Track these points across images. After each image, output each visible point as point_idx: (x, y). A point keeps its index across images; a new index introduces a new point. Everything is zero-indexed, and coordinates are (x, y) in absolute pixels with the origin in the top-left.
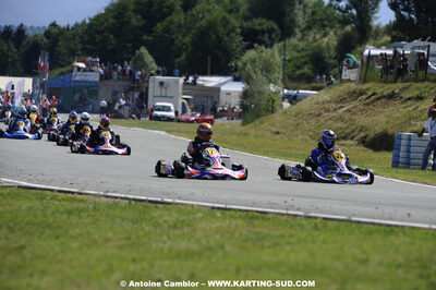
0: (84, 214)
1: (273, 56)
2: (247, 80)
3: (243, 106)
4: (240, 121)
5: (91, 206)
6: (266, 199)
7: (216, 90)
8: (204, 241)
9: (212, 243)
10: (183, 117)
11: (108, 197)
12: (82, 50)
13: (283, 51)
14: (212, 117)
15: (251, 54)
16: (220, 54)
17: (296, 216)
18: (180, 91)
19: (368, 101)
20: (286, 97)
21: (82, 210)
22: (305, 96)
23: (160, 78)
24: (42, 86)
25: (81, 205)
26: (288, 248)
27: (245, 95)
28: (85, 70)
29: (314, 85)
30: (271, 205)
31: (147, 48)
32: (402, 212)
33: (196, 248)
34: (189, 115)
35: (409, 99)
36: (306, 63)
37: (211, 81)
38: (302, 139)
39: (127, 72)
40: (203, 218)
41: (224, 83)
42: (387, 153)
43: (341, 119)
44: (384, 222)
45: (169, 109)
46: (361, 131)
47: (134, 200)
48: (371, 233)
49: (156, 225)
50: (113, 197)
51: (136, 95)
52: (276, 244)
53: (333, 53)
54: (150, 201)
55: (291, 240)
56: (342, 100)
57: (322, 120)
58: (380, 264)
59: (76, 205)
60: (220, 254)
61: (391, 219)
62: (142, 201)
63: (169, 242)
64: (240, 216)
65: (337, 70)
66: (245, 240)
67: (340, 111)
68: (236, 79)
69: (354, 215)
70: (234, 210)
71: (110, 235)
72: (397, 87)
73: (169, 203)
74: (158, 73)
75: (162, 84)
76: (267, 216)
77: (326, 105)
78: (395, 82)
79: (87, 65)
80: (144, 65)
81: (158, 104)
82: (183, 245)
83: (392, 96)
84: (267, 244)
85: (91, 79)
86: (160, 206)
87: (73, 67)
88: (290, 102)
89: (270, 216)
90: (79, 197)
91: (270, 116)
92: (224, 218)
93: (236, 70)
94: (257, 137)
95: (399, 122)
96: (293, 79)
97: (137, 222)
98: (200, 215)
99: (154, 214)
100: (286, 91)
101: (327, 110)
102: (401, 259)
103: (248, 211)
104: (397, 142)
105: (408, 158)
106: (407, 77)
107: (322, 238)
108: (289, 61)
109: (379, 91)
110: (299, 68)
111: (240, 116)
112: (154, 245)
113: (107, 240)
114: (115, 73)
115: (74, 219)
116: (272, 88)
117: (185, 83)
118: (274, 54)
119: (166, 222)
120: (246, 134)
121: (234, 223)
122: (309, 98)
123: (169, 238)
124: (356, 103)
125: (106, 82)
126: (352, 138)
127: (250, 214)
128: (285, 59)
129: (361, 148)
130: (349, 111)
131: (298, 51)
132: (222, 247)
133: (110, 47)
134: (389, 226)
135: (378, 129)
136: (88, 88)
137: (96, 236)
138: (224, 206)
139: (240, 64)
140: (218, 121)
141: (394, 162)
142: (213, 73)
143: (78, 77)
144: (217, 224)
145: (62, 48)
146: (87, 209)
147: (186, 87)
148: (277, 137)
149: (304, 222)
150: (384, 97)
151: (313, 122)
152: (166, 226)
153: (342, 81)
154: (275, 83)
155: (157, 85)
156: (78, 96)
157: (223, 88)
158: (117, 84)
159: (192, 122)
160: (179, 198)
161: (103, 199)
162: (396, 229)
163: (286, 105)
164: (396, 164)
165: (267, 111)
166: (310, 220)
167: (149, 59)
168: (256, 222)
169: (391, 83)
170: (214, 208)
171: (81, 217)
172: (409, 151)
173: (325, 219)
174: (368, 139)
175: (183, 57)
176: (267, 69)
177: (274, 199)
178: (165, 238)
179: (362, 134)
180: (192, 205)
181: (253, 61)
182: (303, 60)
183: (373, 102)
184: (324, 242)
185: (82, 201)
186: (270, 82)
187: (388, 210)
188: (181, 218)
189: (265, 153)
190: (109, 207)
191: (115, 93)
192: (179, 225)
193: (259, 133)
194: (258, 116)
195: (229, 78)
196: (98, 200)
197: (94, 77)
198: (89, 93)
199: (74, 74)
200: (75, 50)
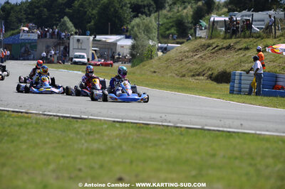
0: (29, 126)
1: (151, 22)
2: (135, 37)
3: (132, 54)
4: (130, 65)
5: (34, 121)
6: (148, 115)
7: (114, 44)
8: (109, 143)
9: (114, 144)
10: (93, 62)
11: (45, 115)
12: (26, 19)
13: (157, 18)
14: (112, 62)
15: (137, 20)
16: (117, 21)
17: (168, 126)
18: (91, 45)
19: (213, 51)
20: (160, 48)
21: (28, 124)
22: (173, 48)
23: (77, 37)
25: (28, 120)
26: (164, 147)
27: (133, 47)
28: (28, 32)
29: (178, 40)
30: (151, 119)
31: (69, 17)
32: (237, 123)
33: (103, 147)
34: (97, 61)
35: (240, 49)
36: (172, 26)
37: (111, 39)
38: (171, 76)
39: (56, 33)
40: (108, 128)
41: (119, 40)
42: (226, 84)
43: (196, 62)
44: (225, 129)
45: (83, 57)
46: (209, 70)
47: (62, 117)
48: (217, 137)
49: (77, 133)
50: (48, 115)
51: (62, 48)
52: (156, 145)
53: (190, 20)
54: (73, 118)
55: (166, 142)
56: (196, 50)
57: (184, 63)
58: (224, 157)
59: (24, 120)
60: (119, 151)
61: (230, 128)
62: (67, 117)
63: (86, 145)
64: (132, 127)
65: (193, 31)
66: (136, 142)
67: (196, 57)
68: (127, 37)
69: (206, 125)
70: (128, 122)
71: (47, 140)
72: (232, 41)
73: (85, 119)
74: (76, 33)
75: (78, 40)
76: (150, 126)
77: (186, 54)
78: (231, 38)
79: (29, 28)
80: (67, 29)
81: (76, 54)
82: (95, 146)
83: (229, 48)
84: (150, 145)
85: (32, 38)
86: (79, 120)
87: (20, 30)
88: (162, 52)
89: (152, 126)
90: (26, 115)
91: (150, 61)
92: (122, 128)
93: (127, 31)
95: (233, 64)
96: (163, 37)
97: (64, 131)
98: (106, 126)
99: (76, 126)
100: (159, 45)
101: (187, 57)
102: (237, 154)
103: (136, 123)
104: (232, 77)
105: (240, 88)
106: (238, 35)
107: (185, 140)
108: (162, 25)
109: (220, 44)
110: (168, 29)
111: (130, 61)
112: (76, 146)
113: (45, 143)
114: (48, 34)
115: (23, 129)
116: (151, 43)
117: (94, 40)
118: (152, 21)
119: (84, 131)
120: (134, 73)
121: (128, 131)
122: (175, 49)
123: (86, 142)
124: (206, 52)
125: (43, 40)
126: (204, 75)
127: (138, 125)
128: (159, 24)
129: (209, 81)
130: (201, 57)
131: (167, 19)
132: (120, 147)
133: (44, 17)
134: (229, 132)
135: (220, 69)
136: (30, 43)
137: (38, 141)
138: (121, 120)
139: (129, 27)
140: (116, 65)
141: (230, 90)
142: (112, 33)
143: (23, 36)
144: (116, 132)
145: (13, 17)
146: (32, 123)
147: (95, 42)
148: (155, 74)
149: (174, 130)
150: (224, 48)
151: (178, 64)
152: (83, 133)
153: (196, 38)
154: (153, 40)
155: (75, 41)
156: (23, 49)
157: (118, 43)
158: (51, 41)
159: (99, 65)
160: (92, 115)
161: (42, 116)
162: (234, 134)
163: (160, 54)
164: (232, 92)
165: (147, 58)
166: (177, 129)
167: (70, 24)
168: (142, 130)
169: (228, 38)
170: (114, 121)
171: (28, 129)
172: (240, 83)
173: (187, 128)
174: (214, 76)
175: (92, 23)
176: (147, 30)
177: (154, 115)
178: (83, 141)
179: (210, 72)
180: (100, 120)
181: (138, 25)
182: (171, 24)
183: (216, 51)
184: (187, 143)
185: (28, 117)
186: (150, 38)
187: (228, 122)
188: (94, 128)
189: (147, 85)
190: (46, 121)
191: (48, 47)
192: (92, 133)
193: (143, 72)
194: (142, 61)
195: (123, 36)
196: (38, 117)
197: (34, 36)
198: (31, 47)
199: (21, 34)
200: (21, 19)
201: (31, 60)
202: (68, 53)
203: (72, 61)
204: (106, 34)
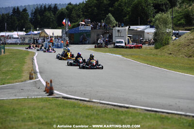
1: (168, 17)
2: (157, 28)
3: (156, 40)
4: (153, 46)
7: (142, 32)
10: (128, 46)
14: (141, 45)
15: (158, 16)
18: (127, 34)
20: (174, 34)
23: (117, 28)
24: (66, 33)
27: (156, 34)
28: (84, 25)
31: (112, 14)
34: (131, 44)
36: (182, 18)
37: (140, 28)
38: (182, 57)
41: (146, 29)
45: (122, 42)
51: (108, 36)
57: (190, 48)
68: (151, 27)
75: (118, 31)
79: (85, 23)
80: (110, 22)
81: (117, 40)
85: (88, 29)
87: (80, 24)
88: (175, 36)
91: (167, 46)
94: (161, 56)
96: (177, 26)
108: (175, 17)
110: (179, 20)
111: (153, 44)
116: (168, 31)
117: (129, 30)
118: (168, 15)
120: (157, 55)
125: (94, 31)
128: (173, 17)
131: (178, 13)
133: (95, 13)
136: (86, 33)
140: (144, 46)
142: (141, 24)
143: (82, 28)
145: (74, 14)
148: (171, 55)
151: (186, 48)
156: (82, 37)
157: (146, 31)
158: (100, 31)
159: (131, 48)
163: (174, 38)
167: (112, 18)
175: (127, 17)
176: (165, 23)
181: (159, 20)
182: (181, 17)
186: (166, 28)
191: (98, 35)
193: (162, 54)
195: (148, 26)
197: (89, 28)
198: (86, 35)
199: (80, 27)
200: (80, 15)
201: (87, 44)
202: (112, 39)
203: (114, 45)
204: (137, 24)
